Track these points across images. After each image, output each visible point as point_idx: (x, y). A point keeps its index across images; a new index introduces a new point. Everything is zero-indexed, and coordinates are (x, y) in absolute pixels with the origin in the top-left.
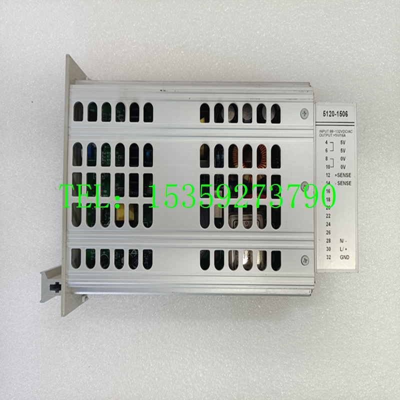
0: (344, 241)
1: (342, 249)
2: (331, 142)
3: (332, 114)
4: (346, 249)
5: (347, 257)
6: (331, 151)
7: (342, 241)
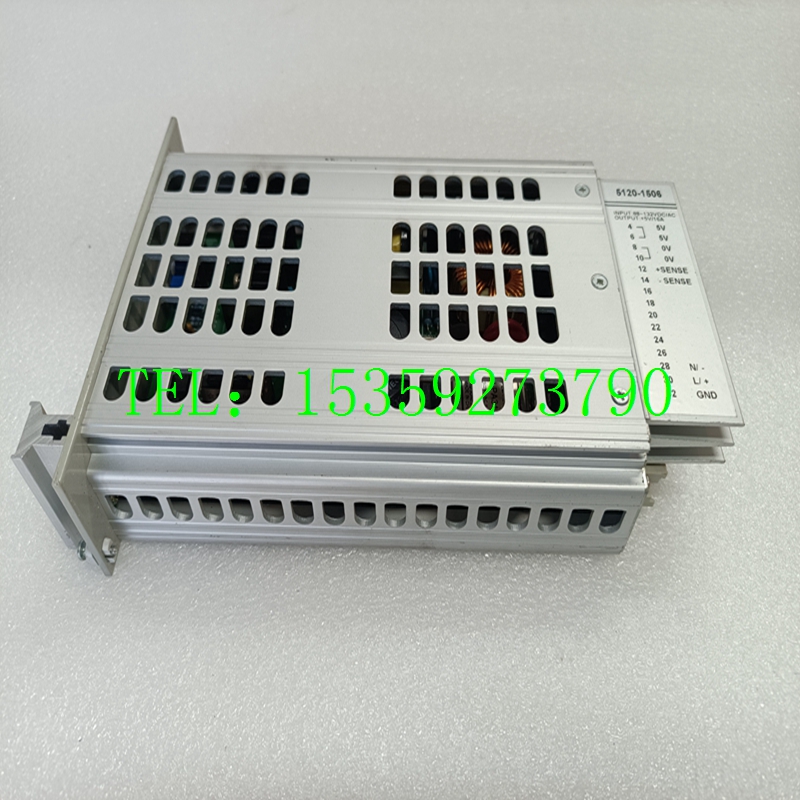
0: (700, 368)
1: (697, 381)
2: (638, 227)
3: (633, 193)
4: (706, 382)
5: (712, 395)
6: (641, 238)
7: (694, 367)
